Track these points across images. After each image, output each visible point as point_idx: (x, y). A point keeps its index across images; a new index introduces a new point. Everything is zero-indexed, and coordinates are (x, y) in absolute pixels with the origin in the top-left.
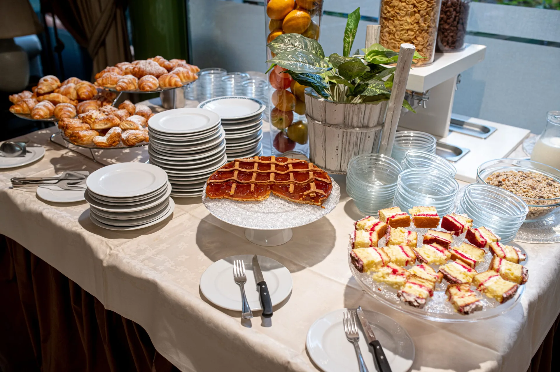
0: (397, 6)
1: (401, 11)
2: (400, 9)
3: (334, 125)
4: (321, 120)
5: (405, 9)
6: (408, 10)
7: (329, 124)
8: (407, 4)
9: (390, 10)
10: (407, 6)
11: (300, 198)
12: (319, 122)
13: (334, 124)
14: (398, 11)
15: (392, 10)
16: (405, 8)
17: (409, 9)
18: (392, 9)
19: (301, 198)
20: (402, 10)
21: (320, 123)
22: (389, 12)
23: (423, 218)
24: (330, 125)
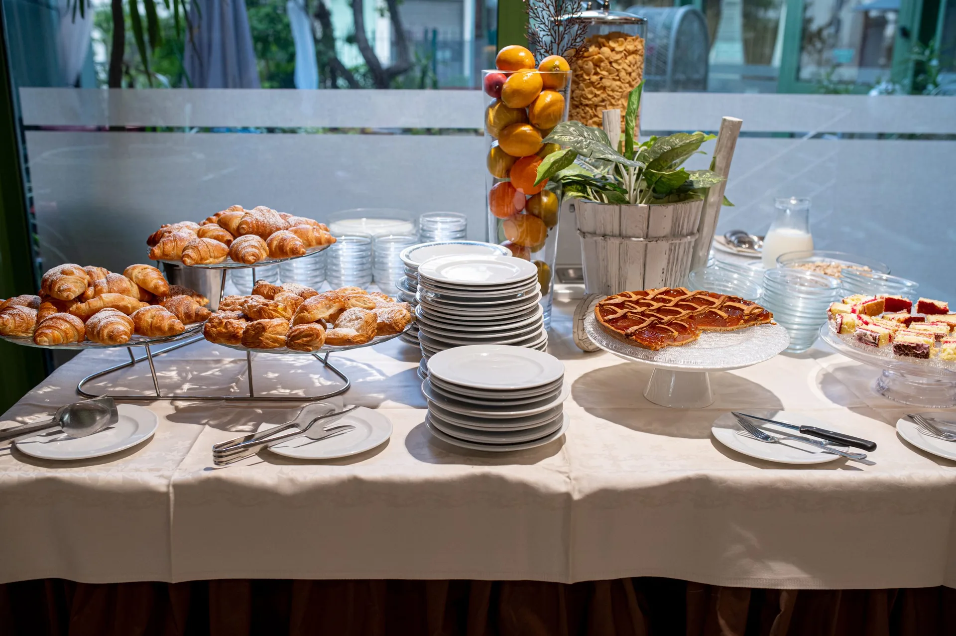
0: (609, 87)
1: (615, 93)
2: (613, 91)
3: (663, 237)
4: (642, 235)
5: (620, 90)
6: (624, 91)
7: (655, 237)
8: (622, 83)
9: (598, 92)
10: (622, 86)
11: (739, 322)
12: (640, 238)
13: (662, 235)
14: (611, 93)
15: (602, 93)
16: (620, 87)
17: (625, 89)
18: (602, 91)
19: (742, 321)
20: (617, 91)
21: (642, 239)
22: (596, 96)
23: (872, 304)
24: (657, 239)
